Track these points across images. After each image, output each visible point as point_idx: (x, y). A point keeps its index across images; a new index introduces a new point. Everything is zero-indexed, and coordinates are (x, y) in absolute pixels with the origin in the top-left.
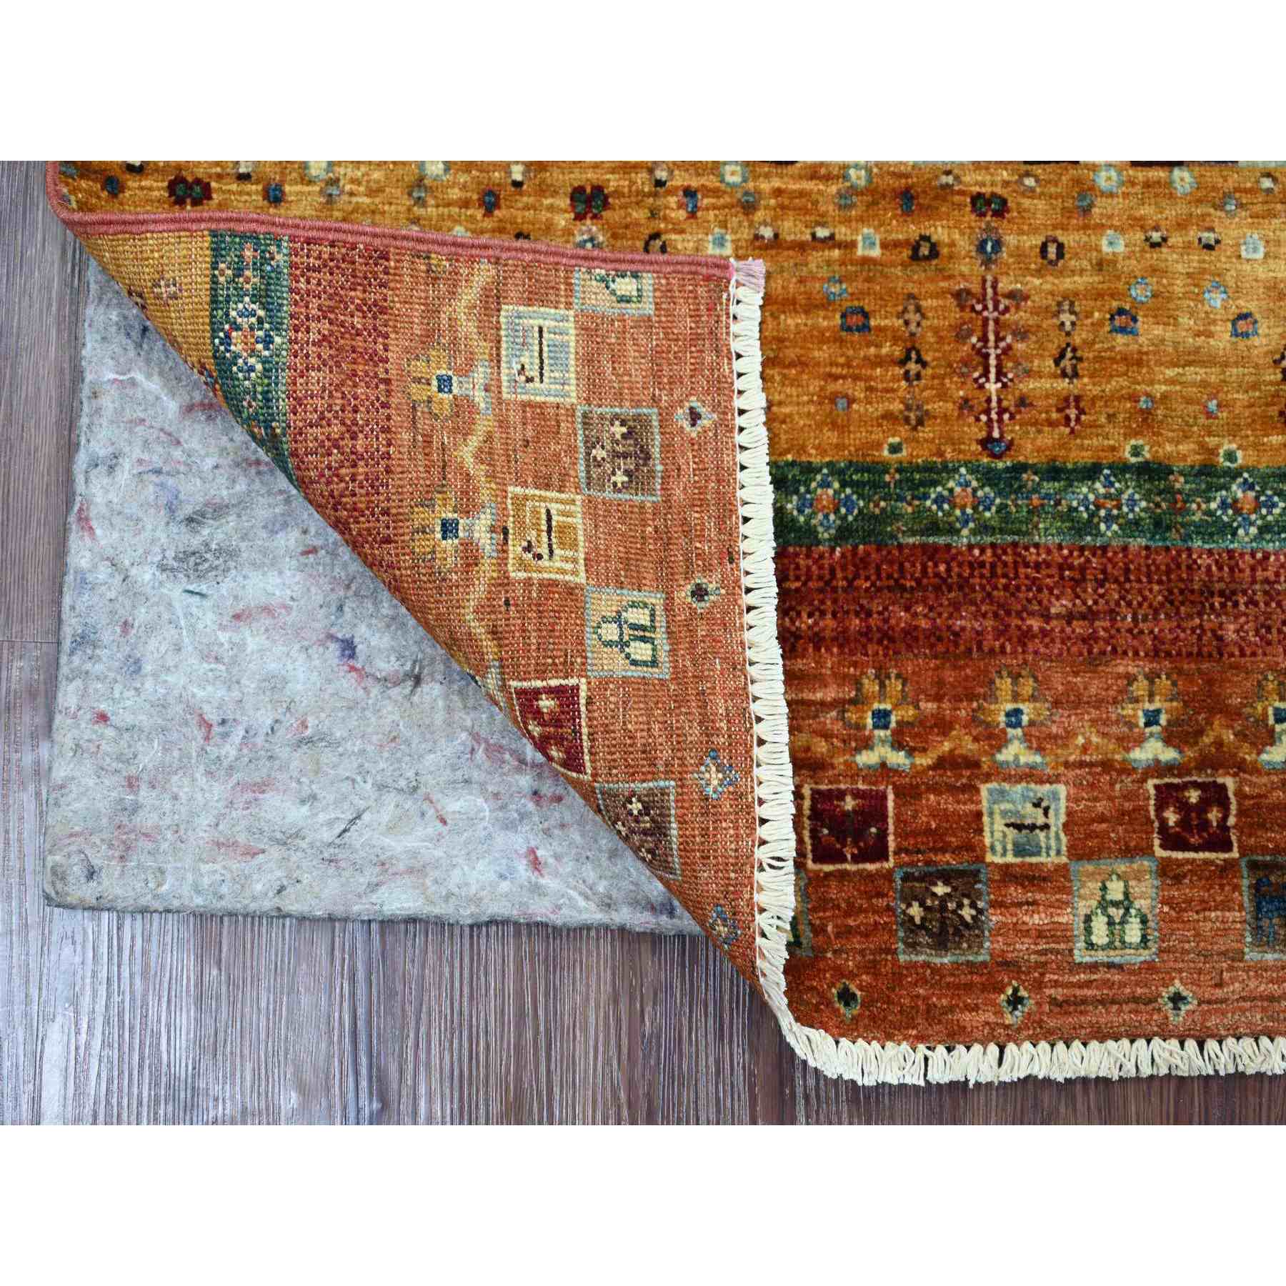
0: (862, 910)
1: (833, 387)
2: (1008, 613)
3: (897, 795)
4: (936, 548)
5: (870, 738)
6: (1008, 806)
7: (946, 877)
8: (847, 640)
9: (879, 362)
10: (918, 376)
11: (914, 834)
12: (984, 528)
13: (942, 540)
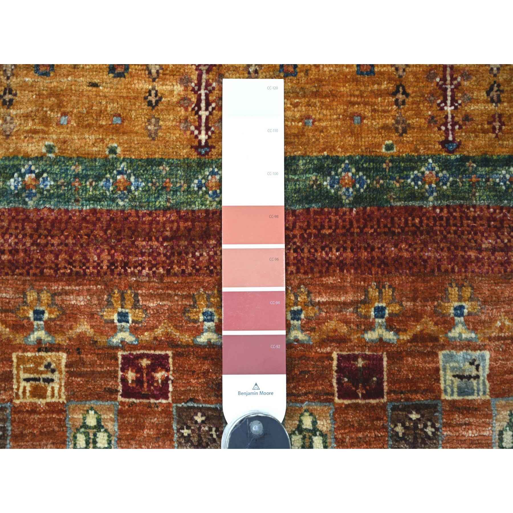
0: (367, 428)
1: (351, 110)
2: (456, 248)
3: (388, 357)
4: (413, 208)
5: (373, 323)
6: (455, 364)
7: (418, 408)
8: (360, 265)
9: (380, 94)
10: (404, 103)
11: (399, 381)
12: (442, 196)
13: (417, 204)
